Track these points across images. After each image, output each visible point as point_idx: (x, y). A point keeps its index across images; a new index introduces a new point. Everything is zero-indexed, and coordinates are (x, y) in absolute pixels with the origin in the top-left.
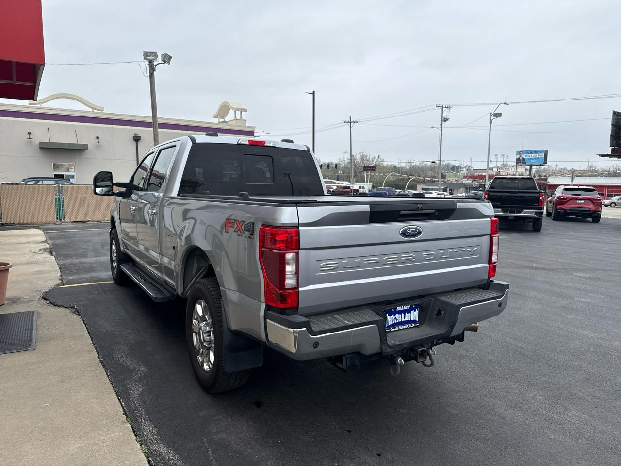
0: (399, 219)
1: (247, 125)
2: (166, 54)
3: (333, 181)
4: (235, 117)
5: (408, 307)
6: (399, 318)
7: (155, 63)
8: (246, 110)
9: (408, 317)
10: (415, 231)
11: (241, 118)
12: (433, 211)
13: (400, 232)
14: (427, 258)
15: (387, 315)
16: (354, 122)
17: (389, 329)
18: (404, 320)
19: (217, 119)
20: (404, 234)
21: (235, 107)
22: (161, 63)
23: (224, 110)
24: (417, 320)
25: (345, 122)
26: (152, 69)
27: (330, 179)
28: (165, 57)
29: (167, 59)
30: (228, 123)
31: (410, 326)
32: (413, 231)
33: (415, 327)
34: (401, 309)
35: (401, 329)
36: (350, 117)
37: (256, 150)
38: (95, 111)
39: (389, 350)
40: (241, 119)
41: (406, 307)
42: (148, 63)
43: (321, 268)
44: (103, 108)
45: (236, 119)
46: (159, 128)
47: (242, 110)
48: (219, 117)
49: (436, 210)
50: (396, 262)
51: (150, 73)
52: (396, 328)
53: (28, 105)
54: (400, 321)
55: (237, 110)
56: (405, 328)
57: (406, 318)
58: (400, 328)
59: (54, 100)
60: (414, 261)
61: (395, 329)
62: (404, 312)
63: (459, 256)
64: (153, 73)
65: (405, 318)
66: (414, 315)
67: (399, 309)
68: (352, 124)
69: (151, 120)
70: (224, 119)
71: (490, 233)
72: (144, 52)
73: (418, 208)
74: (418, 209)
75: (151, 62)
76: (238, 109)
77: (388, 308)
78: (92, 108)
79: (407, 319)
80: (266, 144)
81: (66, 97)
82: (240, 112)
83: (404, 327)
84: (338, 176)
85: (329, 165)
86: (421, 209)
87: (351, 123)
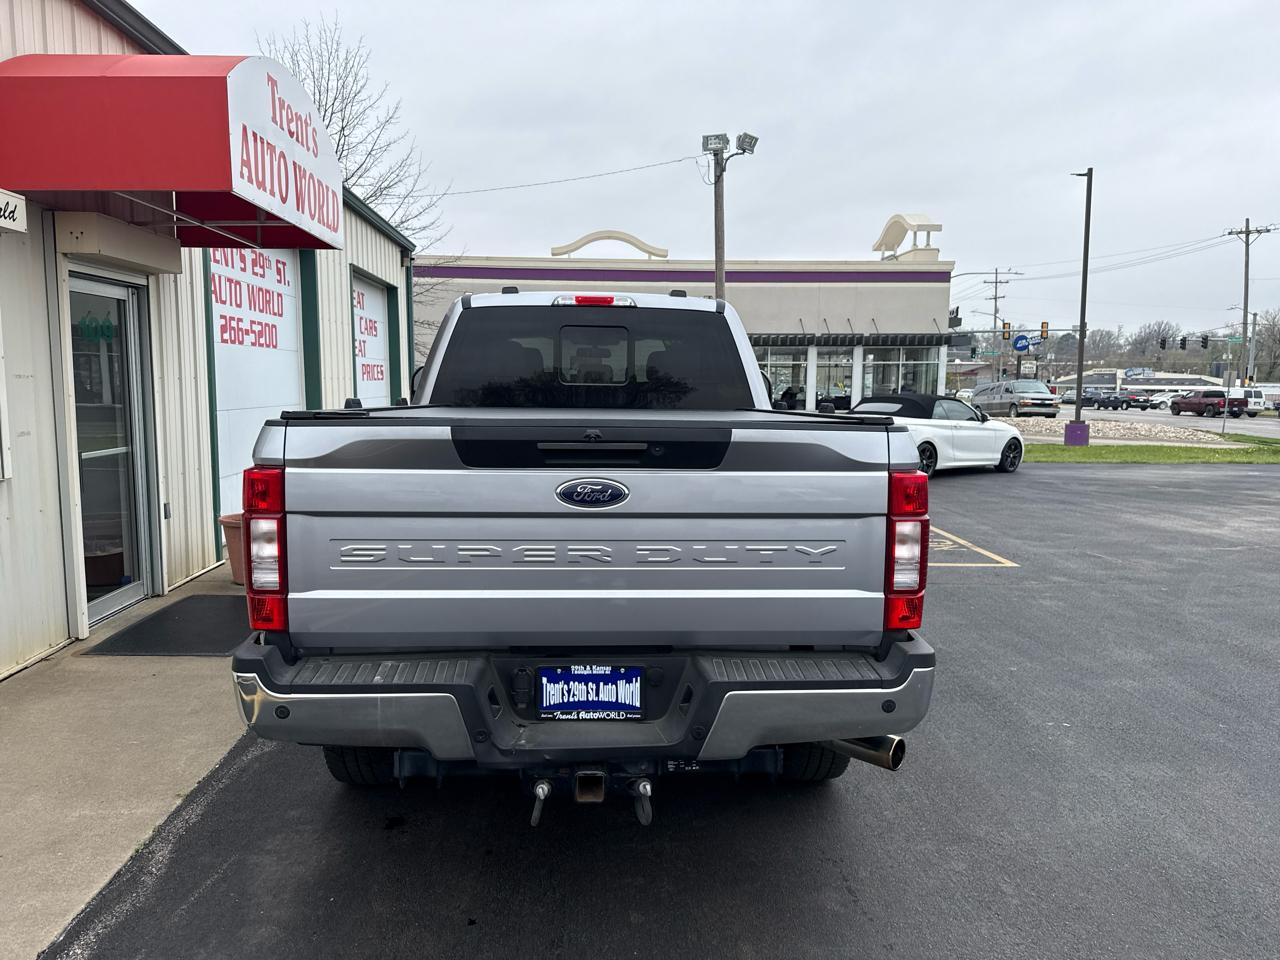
0: (548, 462)
1: (941, 258)
2: (746, 135)
3: (1204, 377)
4: (915, 244)
5: (608, 670)
6: (580, 692)
7: (725, 156)
8: (938, 228)
9: (607, 693)
10: (601, 492)
11: (928, 245)
12: (644, 446)
13: (558, 491)
14: (650, 559)
15: (544, 680)
16: (1258, 231)
17: (552, 714)
18: (596, 699)
19: (881, 252)
20: (568, 495)
21: (914, 224)
22: (737, 154)
23: (895, 232)
24: (638, 705)
25: (1230, 233)
26: (720, 167)
27: (1196, 373)
28: (743, 141)
29: (747, 144)
30: (899, 259)
31: (613, 715)
32: (593, 491)
33: (627, 719)
34: (586, 673)
35: (586, 720)
36: (1248, 220)
37: (591, 316)
38: (653, 258)
39: (499, 759)
40: (928, 248)
41: (599, 670)
42: (711, 157)
43: (343, 556)
44: (667, 251)
45: (915, 249)
46: (727, 281)
47: (930, 229)
48: (883, 248)
49: (651, 444)
50: (553, 559)
51: (716, 176)
52: (570, 714)
53: (551, 256)
54: (584, 699)
55: (919, 230)
56: (598, 719)
57: (601, 696)
58: (583, 715)
59: (591, 244)
60: (609, 562)
61: (569, 717)
62: (596, 679)
63: (769, 563)
64: (721, 174)
65: (597, 694)
66: (629, 692)
67: (577, 670)
68: (1252, 237)
69: (712, 267)
70: (896, 252)
71: (886, 512)
72: (704, 137)
73: (587, 436)
74: (588, 439)
75: (717, 154)
76: (920, 228)
77: (544, 663)
78: (650, 253)
79: (603, 697)
80: (615, 303)
81: (609, 238)
82: (925, 233)
83: (591, 715)
84: (1218, 367)
85: (1205, 341)
86: (598, 439)
87: (1248, 233)
